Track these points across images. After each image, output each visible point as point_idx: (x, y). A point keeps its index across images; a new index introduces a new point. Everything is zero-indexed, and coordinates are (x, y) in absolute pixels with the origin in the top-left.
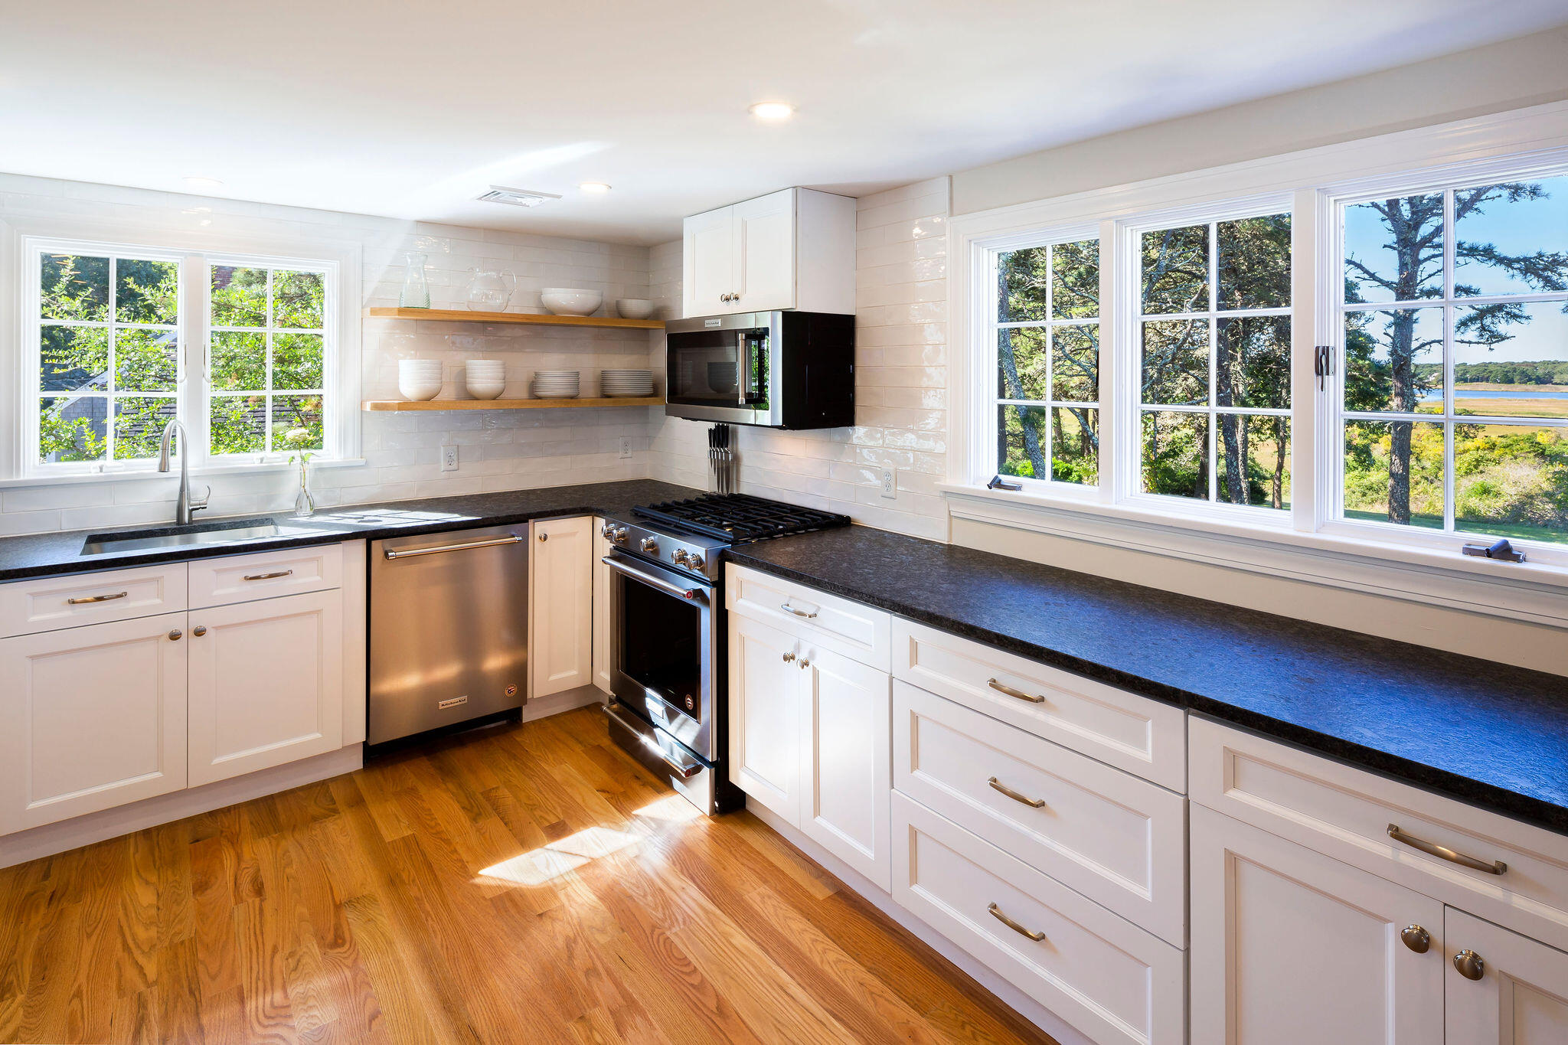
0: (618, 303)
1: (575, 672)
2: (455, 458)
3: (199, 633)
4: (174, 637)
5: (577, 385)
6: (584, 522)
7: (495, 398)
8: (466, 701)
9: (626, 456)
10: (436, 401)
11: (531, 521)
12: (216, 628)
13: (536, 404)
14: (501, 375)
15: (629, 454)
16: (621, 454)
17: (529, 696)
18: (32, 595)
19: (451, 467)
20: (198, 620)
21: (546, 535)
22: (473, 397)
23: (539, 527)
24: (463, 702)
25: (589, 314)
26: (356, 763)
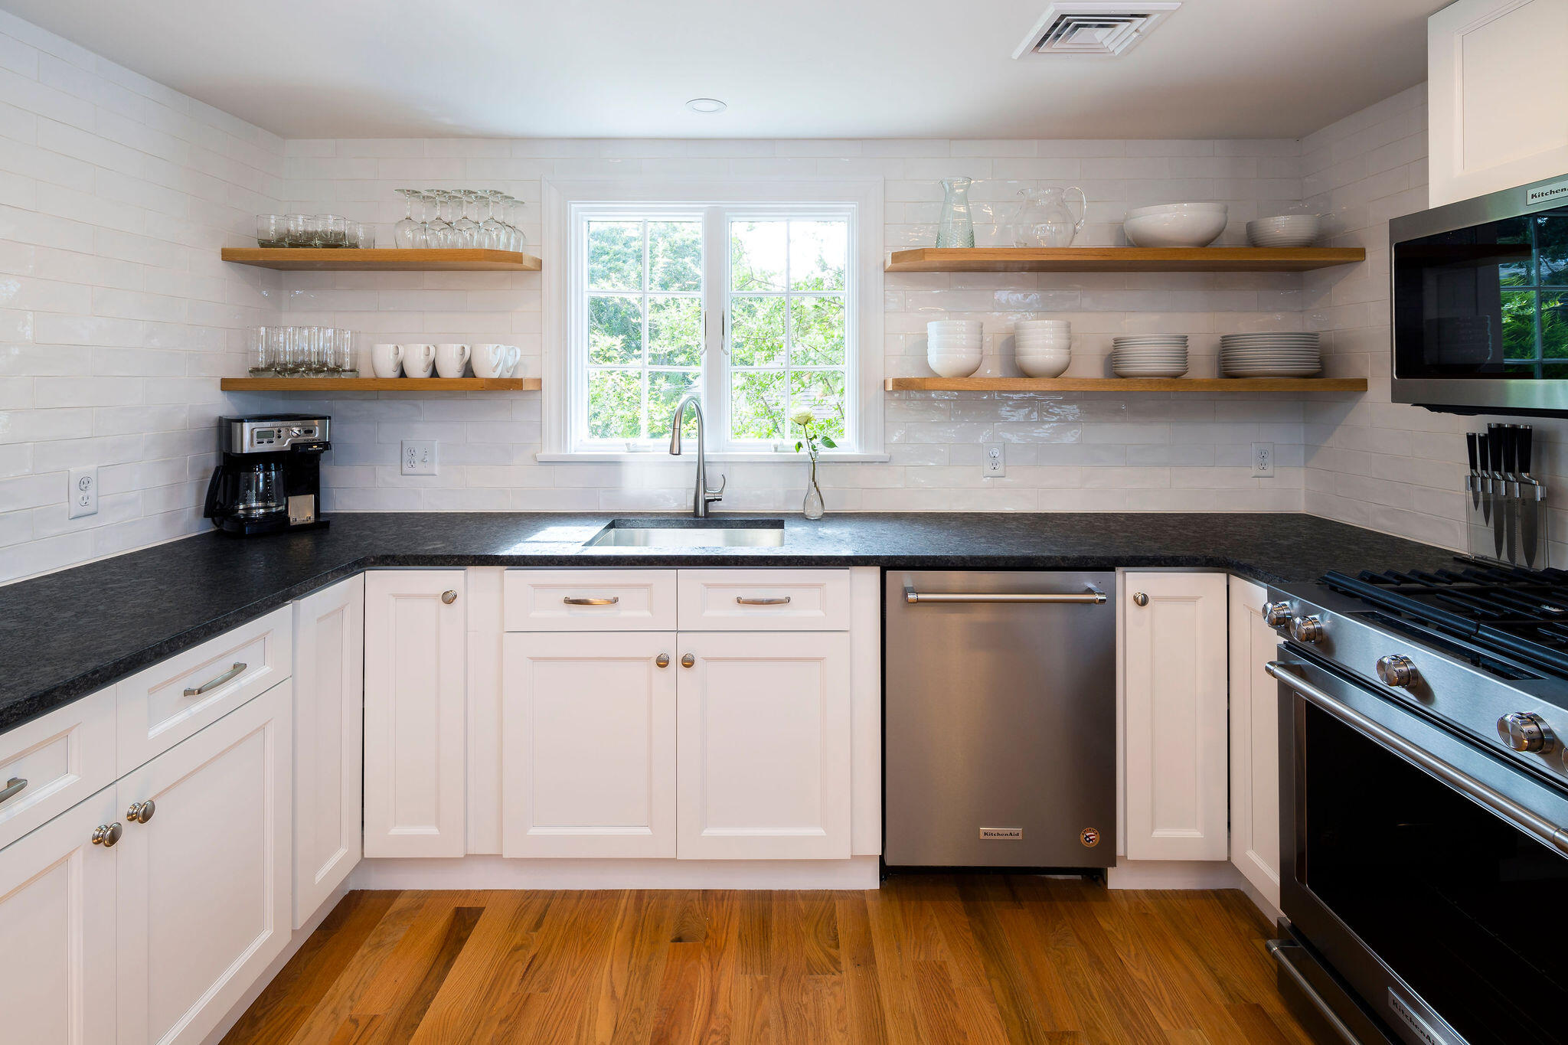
0: (1250, 227)
1: (1196, 834)
2: (1000, 460)
3: (688, 663)
4: (663, 663)
5: (1184, 356)
6: (1213, 583)
7: (1056, 375)
8: (1020, 837)
9: (1263, 473)
10: (974, 378)
11: (1119, 570)
12: (707, 659)
13: (1118, 386)
14: (1064, 342)
15: (1269, 471)
16: (1255, 471)
17: (1120, 851)
18: (535, 586)
19: (995, 473)
20: (688, 645)
21: (1145, 596)
22: (1025, 374)
23: (1133, 582)
24: (1016, 838)
25: (1205, 244)
26: (869, 880)
